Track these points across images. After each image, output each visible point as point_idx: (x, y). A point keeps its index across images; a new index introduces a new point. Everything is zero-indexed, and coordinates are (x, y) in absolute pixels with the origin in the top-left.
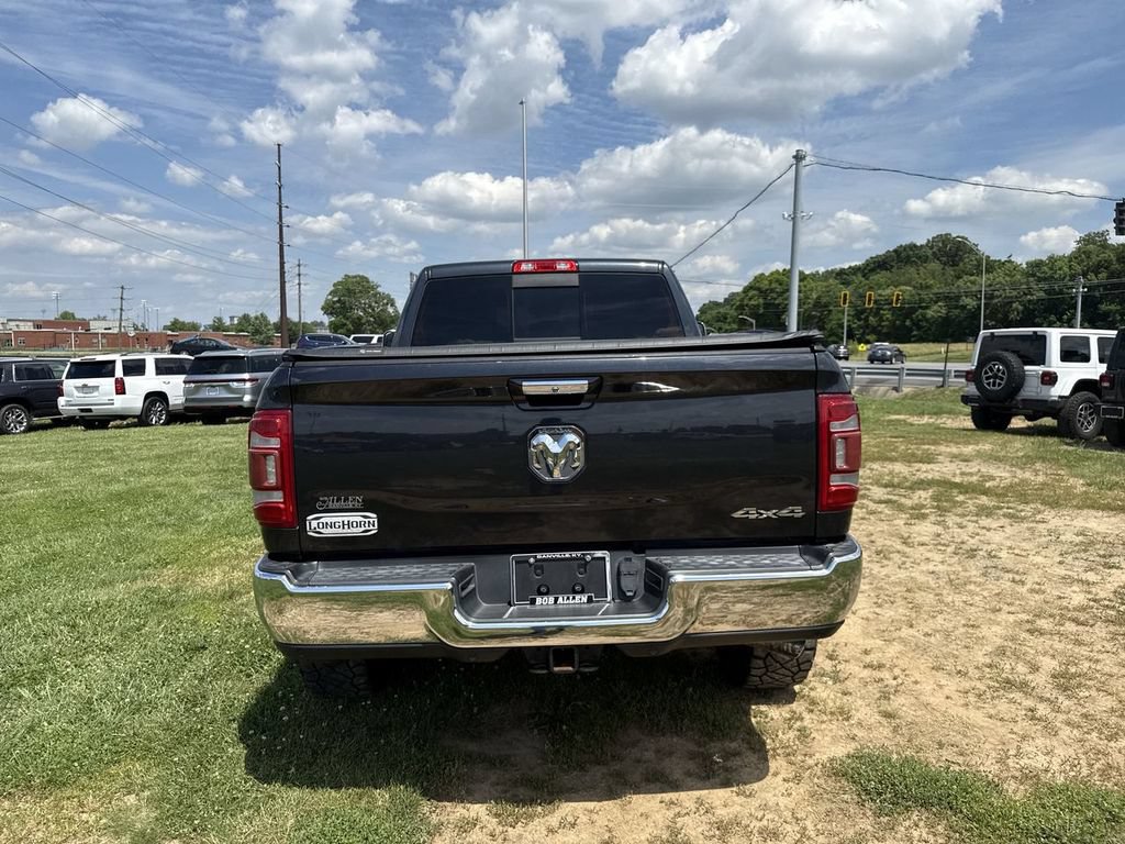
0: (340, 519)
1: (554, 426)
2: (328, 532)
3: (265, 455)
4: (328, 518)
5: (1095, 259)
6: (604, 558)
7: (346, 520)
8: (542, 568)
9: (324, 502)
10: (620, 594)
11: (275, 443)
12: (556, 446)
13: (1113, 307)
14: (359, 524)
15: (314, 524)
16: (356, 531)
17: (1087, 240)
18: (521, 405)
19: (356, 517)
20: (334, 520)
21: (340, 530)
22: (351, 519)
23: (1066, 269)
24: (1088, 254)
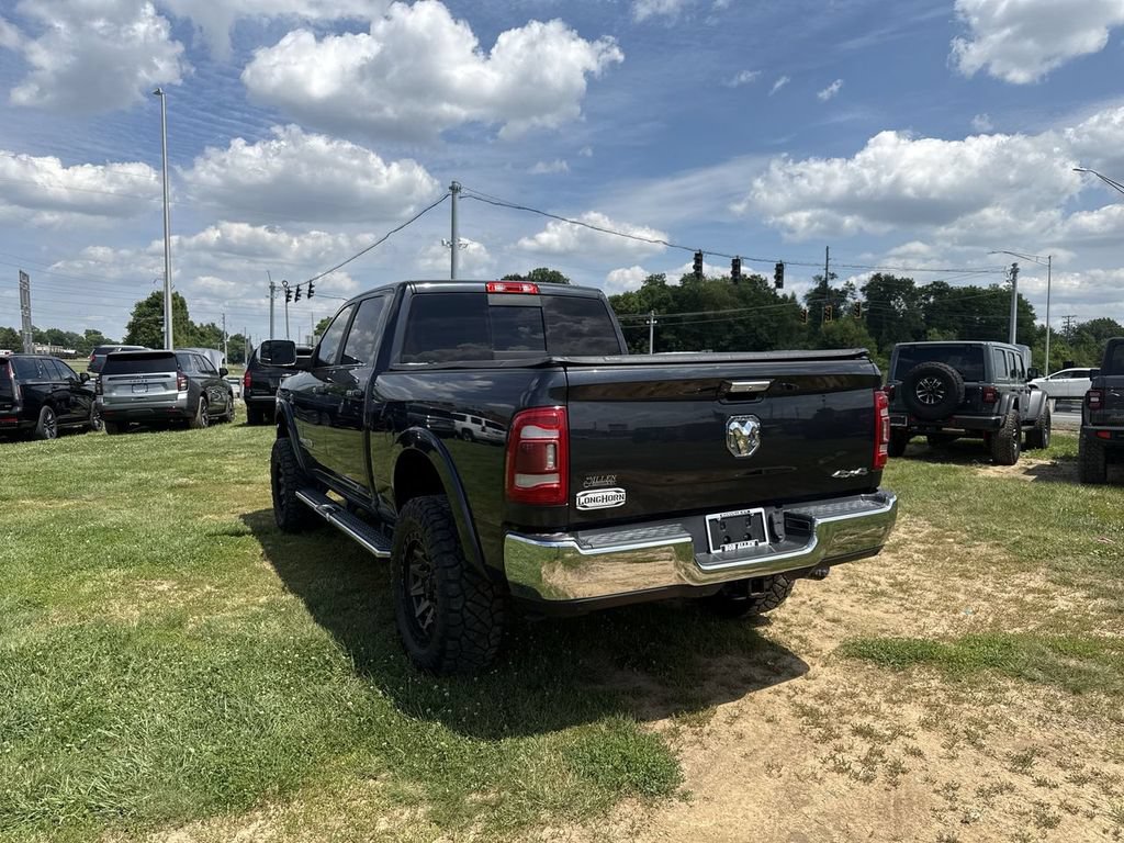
0: (600, 495)
1: (743, 415)
2: (592, 506)
3: (547, 444)
4: (592, 494)
5: (657, 298)
6: (761, 513)
7: (605, 495)
8: (724, 524)
9: (589, 481)
10: (774, 538)
11: (553, 435)
12: (744, 429)
13: (670, 337)
14: (613, 498)
15: (582, 499)
16: (611, 504)
17: (652, 280)
18: (723, 401)
19: (611, 492)
20: (596, 495)
21: (601, 503)
22: (609, 494)
23: (637, 304)
24: (652, 293)
